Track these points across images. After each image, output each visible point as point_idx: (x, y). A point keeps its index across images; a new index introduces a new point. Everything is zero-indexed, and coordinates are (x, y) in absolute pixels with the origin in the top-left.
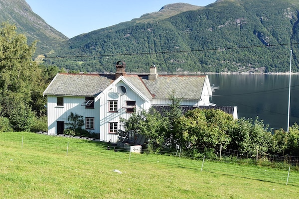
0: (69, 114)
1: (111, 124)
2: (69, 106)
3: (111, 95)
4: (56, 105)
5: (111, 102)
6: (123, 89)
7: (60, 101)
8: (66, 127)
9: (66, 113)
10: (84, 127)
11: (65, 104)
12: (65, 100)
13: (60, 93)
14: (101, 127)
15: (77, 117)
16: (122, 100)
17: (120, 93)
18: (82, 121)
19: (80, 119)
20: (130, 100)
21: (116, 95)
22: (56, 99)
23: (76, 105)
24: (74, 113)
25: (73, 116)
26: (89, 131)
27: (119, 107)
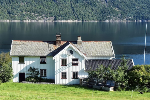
0: (29, 68)
1: (62, 73)
2: (28, 63)
3: (62, 55)
4: (18, 62)
5: (62, 60)
6: (71, 52)
7: (22, 60)
8: (26, 76)
9: (26, 67)
10: (39, 76)
11: (25, 62)
12: (25, 59)
13: (22, 54)
14: (56, 75)
15: (35, 69)
16: (70, 59)
17: (69, 53)
18: (38, 72)
19: (37, 70)
20: (75, 58)
21: (66, 55)
22: (18, 59)
23: (33, 61)
24: (32, 67)
25: (32, 69)
26: (43, 78)
27: (68, 63)
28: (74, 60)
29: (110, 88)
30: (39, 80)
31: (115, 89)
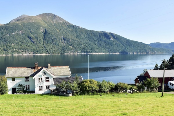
0: (18, 84)
1: (40, 87)
2: (17, 81)
3: (39, 76)
4: (11, 81)
5: (39, 78)
6: (45, 73)
7: (13, 79)
8: (17, 90)
9: (16, 84)
10: (25, 89)
11: (16, 81)
12: (15, 79)
13: (13, 76)
14: (35, 88)
15: (22, 85)
16: (44, 78)
17: (43, 74)
18: (24, 87)
19: (23, 86)
20: (47, 77)
21: (41, 75)
22: (11, 79)
23: (21, 80)
24: (20, 84)
25: (20, 85)
26: (28, 90)
27: (43, 80)
28: (46, 78)
29: (70, 94)
30: (25, 92)
31: (73, 95)
